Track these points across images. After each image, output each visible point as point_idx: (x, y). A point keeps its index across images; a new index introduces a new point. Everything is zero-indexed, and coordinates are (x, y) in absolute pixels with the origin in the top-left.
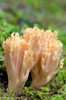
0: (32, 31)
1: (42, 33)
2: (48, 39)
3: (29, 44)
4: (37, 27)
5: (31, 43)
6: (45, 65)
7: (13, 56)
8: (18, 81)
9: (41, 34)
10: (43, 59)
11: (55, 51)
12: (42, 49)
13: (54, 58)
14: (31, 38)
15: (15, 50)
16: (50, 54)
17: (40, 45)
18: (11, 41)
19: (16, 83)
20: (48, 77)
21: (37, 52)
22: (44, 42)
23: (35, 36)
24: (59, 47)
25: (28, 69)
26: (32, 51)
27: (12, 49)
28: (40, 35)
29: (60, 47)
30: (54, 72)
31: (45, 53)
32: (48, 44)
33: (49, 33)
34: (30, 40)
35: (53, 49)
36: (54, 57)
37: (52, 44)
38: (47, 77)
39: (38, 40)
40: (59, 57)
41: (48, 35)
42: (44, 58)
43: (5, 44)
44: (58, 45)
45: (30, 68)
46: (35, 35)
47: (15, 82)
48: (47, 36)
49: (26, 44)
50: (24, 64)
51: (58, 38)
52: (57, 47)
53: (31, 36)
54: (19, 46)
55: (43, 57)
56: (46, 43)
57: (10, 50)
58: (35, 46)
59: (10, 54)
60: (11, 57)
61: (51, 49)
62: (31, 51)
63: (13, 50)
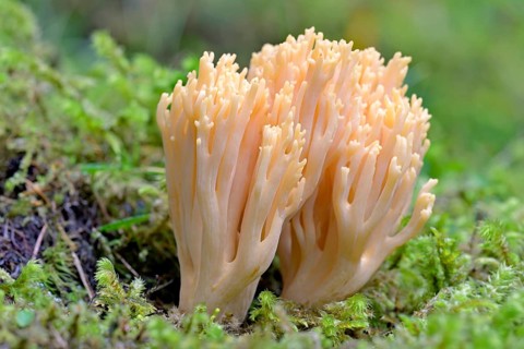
0: (294, 47)
1: (344, 52)
2: (366, 88)
3: (285, 97)
4: (316, 32)
5: (291, 95)
6: (350, 201)
7: (210, 152)
8: (227, 268)
9: (338, 54)
10: (345, 170)
11: (399, 137)
12: (340, 121)
13: (396, 167)
14: (293, 76)
15: (224, 122)
16: (376, 148)
17: (334, 105)
18: (198, 88)
19: (221, 279)
20: (364, 260)
21: (318, 138)
22: (349, 96)
23: (310, 66)
24: (414, 122)
25: (277, 213)
26: (299, 126)
27: (206, 118)
28: (333, 60)
29: (419, 124)
30: (388, 239)
31: (354, 143)
32: (365, 105)
33: (370, 65)
34: (287, 83)
35: (391, 131)
36: (395, 158)
37: (383, 106)
38: (357, 260)
39: (324, 85)
40: (413, 170)
41: (363, 71)
42: (348, 166)
43: (169, 108)
44: (411, 115)
45: (288, 210)
46: (313, 61)
47: (217, 274)
48: (359, 74)
49: (267, 106)
50: (263, 183)
51: (406, 87)
52: (407, 120)
53: (293, 68)
54: (239, 106)
55: (343, 160)
56: (359, 99)
57: (197, 123)
58: (312, 110)
59: (199, 140)
60: (204, 154)
61: (382, 129)
62: (294, 127)
63: (212, 124)
